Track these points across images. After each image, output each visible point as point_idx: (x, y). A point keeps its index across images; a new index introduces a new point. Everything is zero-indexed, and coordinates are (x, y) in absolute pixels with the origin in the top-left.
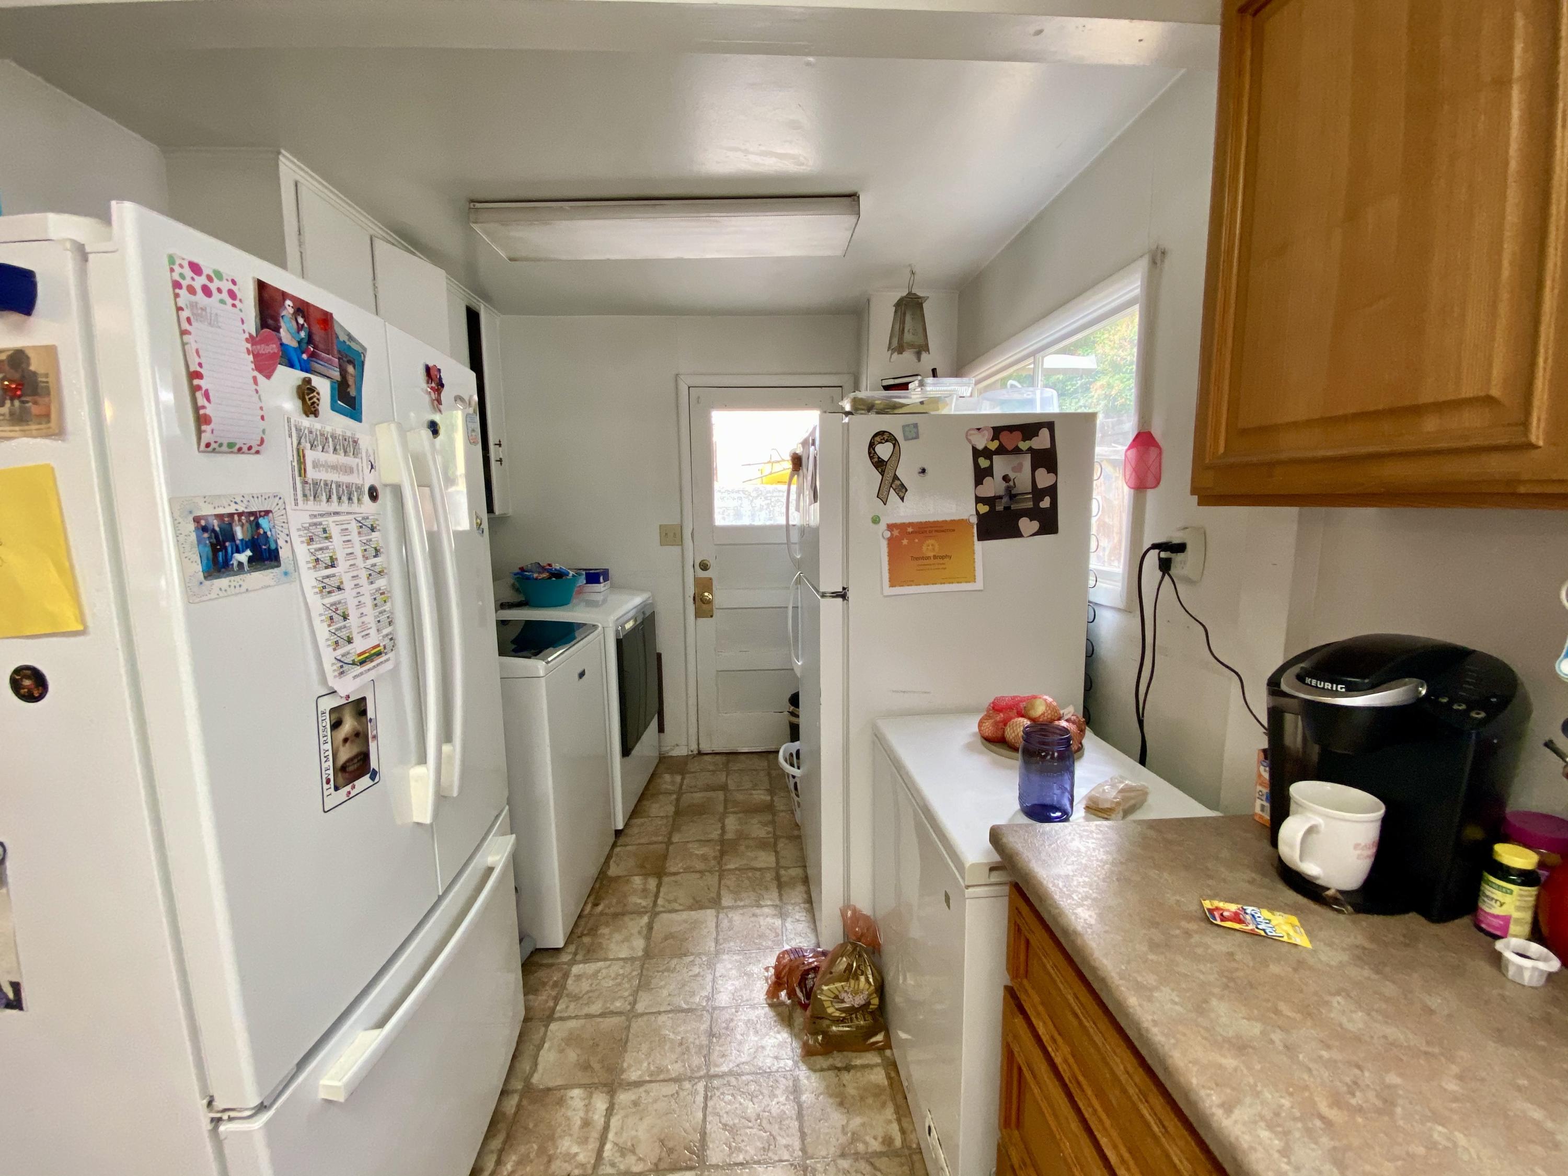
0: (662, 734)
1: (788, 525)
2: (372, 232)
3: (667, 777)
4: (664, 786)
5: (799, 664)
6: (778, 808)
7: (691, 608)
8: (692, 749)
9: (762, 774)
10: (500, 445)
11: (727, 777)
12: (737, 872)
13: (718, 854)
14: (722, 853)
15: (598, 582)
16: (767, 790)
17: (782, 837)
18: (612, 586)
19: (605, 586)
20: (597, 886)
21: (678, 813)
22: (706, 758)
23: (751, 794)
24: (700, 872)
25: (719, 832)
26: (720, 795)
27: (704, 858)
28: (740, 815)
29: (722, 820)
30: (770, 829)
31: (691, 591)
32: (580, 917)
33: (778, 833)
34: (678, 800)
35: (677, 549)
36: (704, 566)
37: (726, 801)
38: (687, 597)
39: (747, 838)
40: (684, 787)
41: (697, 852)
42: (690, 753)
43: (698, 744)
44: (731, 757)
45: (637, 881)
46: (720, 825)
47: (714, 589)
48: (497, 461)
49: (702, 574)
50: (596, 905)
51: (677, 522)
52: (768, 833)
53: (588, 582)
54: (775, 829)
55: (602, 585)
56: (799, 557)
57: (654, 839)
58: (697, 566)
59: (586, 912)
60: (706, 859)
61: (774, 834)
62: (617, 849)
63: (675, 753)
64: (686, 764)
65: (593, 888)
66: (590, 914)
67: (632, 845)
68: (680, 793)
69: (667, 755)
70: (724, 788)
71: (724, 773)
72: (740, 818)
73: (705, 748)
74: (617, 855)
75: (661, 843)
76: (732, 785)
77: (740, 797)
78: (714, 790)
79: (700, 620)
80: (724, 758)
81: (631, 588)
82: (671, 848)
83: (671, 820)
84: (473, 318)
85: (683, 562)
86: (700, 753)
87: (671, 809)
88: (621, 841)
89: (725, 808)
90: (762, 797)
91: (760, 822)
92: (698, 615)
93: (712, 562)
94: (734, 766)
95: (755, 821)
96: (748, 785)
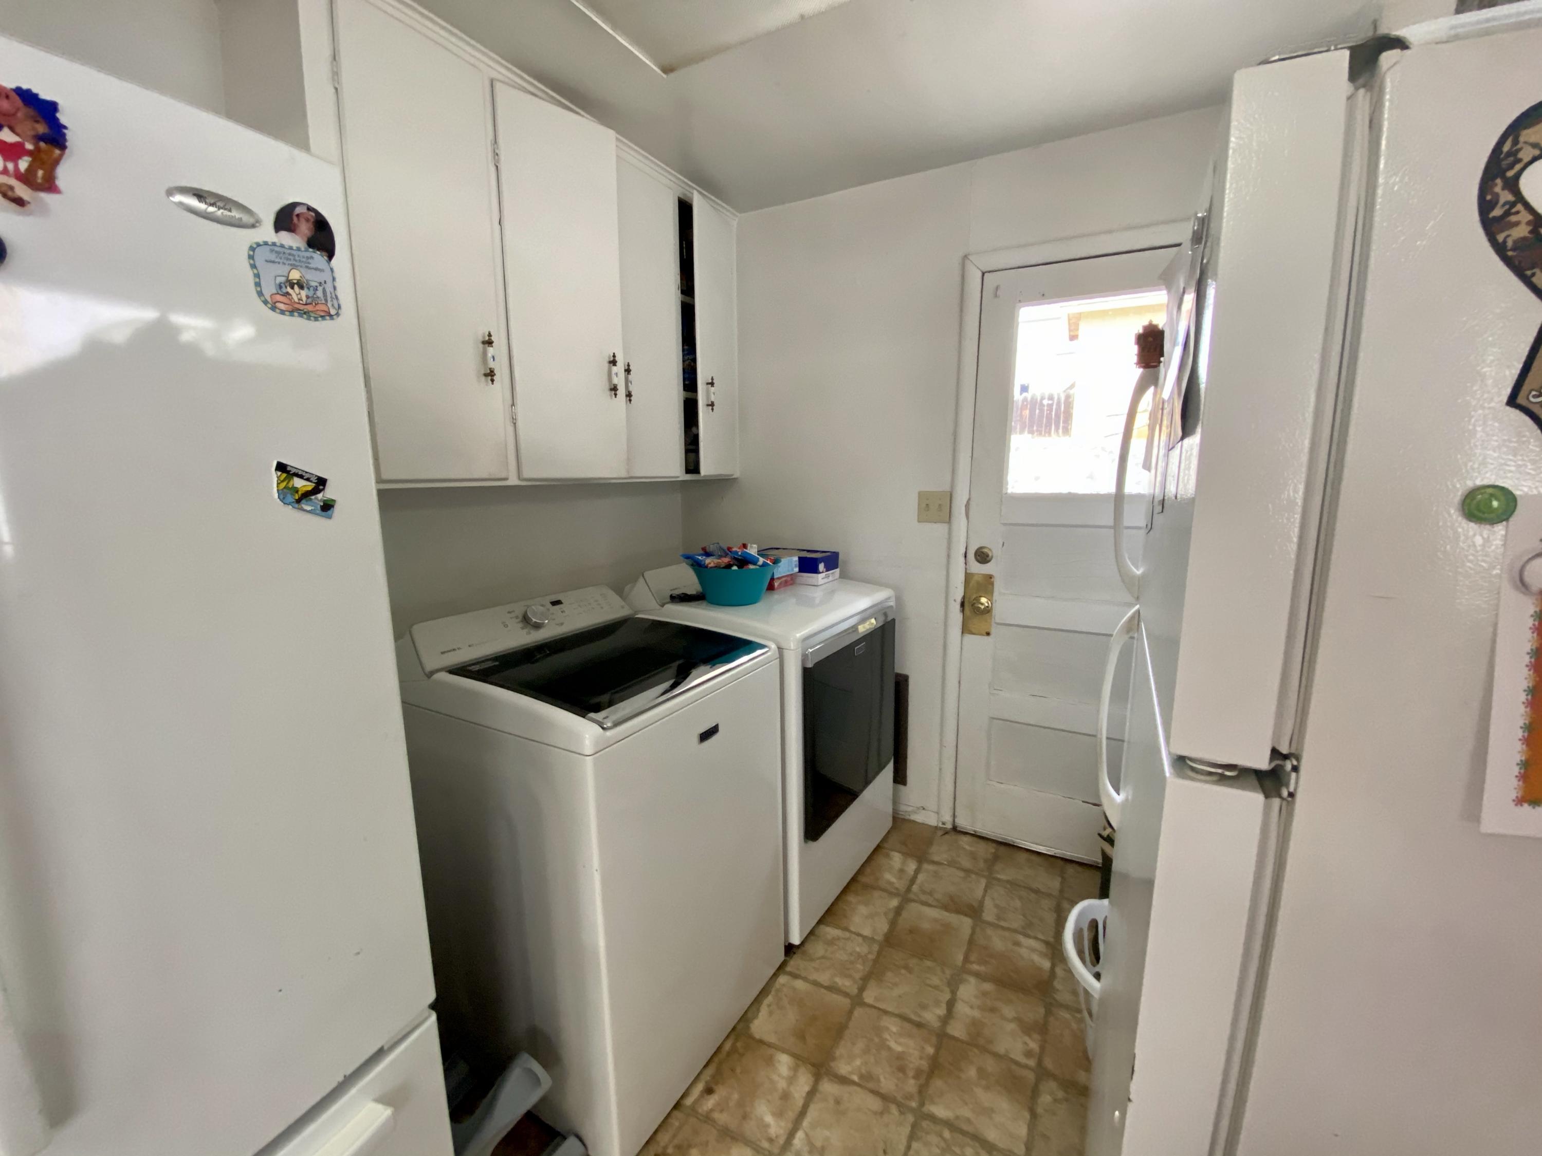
0: (901, 787)
1: (1119, 498)
2: (494, 75)
3: (896, 859)
4: (888, 876)
5: (1119, 798)
6: (1058, 997)
7: (956, 617)
8: (944, 820)
9: (1047, 904)
10: (712, 384)
11: (985, 891)
12: (947, 1134)
13: (924, 1065)
14: (935, 1067)
15: (815, 571)
16: (1047, 943)
17: (1054, 1077)
18: (843, 576)
19: (827, 577)
20: (728, 1046)
21: (890, 941)
22: (964, 841)
23: (1017, 944)
24: (885, 1098)
25: (941, 1011)
26: (966, 923)
27: (900, 1065)
28: (988, 986)
29: (954, 984)
30: (1034, 1046)
31: (958, 593)
32: (677, 1106)
33: (1048, 1063)
34: (898, 911)
35: (941, 528)
36: (982, 557)
37: (971, 942)
38: (951, 602)
39: (985, 1050)
40: (915, 888)
41: (893, 1044)
42: (940, 825)
43: (954, 816)
44: (1002, 849)
45: (784, 1062)
46: (947, 996)
47: (996, 594)
48: (708, 405)
49: (978, 569)
50: (709, 1091)
51: (947, 488)
52: (1029, 1054)
53: (801, 570)
54: (1042, 1048)
55: (821, 576)
56: (1139, 572)
57: (840, 981)
58: (971, 555)
59: (689, 1101)
60: (902, 1069)
61: (1040, 1063)
62: (782, 979)
63: (919, 818)
64: (930, 842)
65: (719, 1049)
66: (693, 1108)
67: (805, 979)
68: (906, 898)
69: (907, 817)
70: (974, 911)
71: (983, 882)
72: (985, 994)
73: (963, 822)
74: (778, 991)
75: (846, 995)
76: (989, 914)
77: (998, 942)
78: (958, 911)
79: (968, 638)
80: (991, 849)
81: (869, 581)
82: (858, 1012)
83: (876, 948)
84: (685, 211)
85: (949, 548)
86: (955, 829)
87: (883, 926)
88: (795, 963)
89: (966, 959)
90: (1036, 958)
91: (1019, 1020)
92: (966, 629)
93: (996, 551)
94: (1005, 873)
95: (1008, 1011)
96: (1016, 922)
